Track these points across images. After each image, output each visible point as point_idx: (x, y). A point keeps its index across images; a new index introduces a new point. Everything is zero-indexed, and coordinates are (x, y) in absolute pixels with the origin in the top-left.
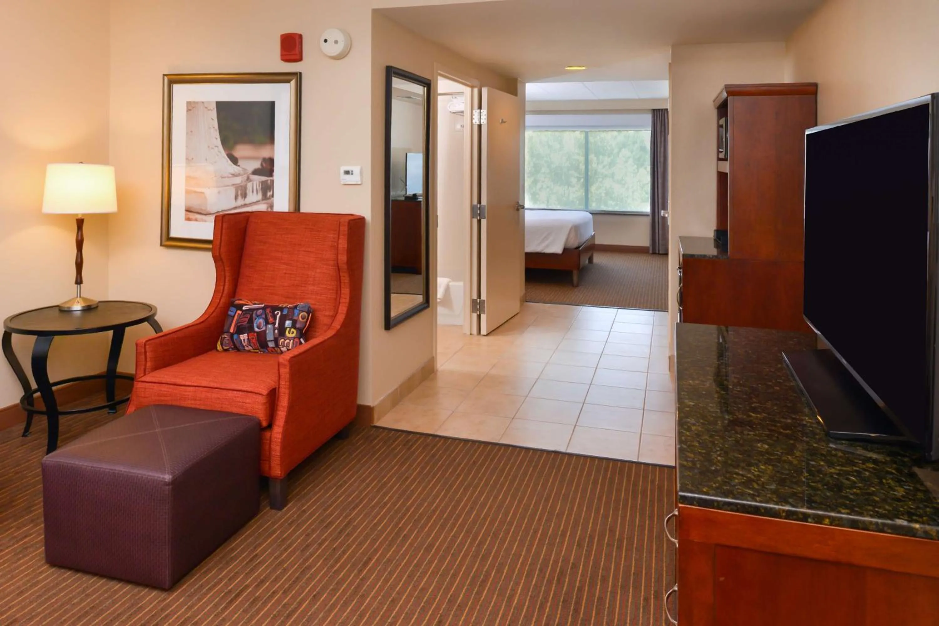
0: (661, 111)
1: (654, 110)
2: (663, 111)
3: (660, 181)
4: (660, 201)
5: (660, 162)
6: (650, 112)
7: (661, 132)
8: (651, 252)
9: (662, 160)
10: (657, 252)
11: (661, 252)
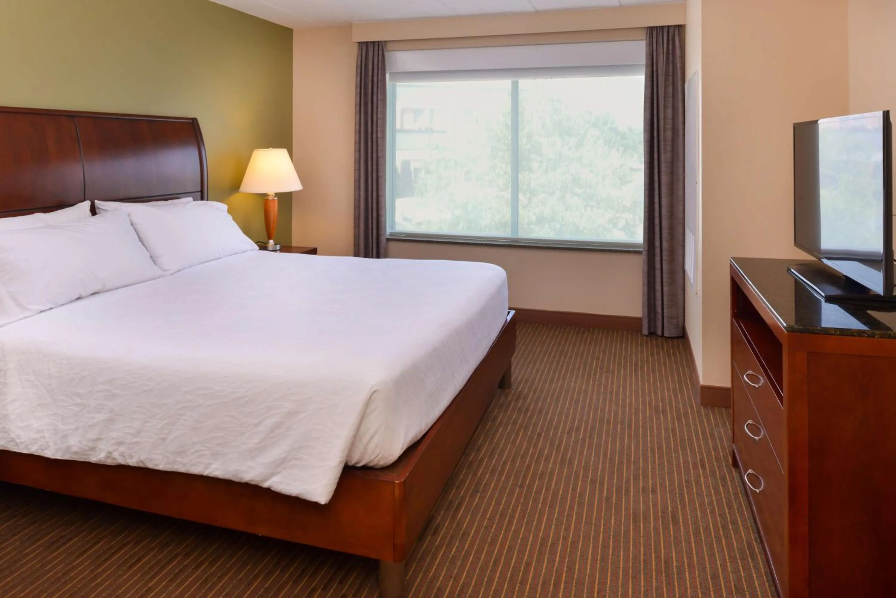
0: (665, 30)
1: (651, 30)
2: (671, 30)
3: (665, 179)
4: (665, 223)
5: (665, 140)
6: (643, 35)
7: (667, 75)
8: (645, 332)
9: (669, 134)
10: (659, 333)
11: (666, 334)
